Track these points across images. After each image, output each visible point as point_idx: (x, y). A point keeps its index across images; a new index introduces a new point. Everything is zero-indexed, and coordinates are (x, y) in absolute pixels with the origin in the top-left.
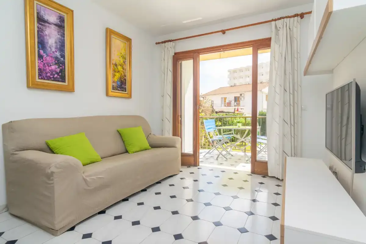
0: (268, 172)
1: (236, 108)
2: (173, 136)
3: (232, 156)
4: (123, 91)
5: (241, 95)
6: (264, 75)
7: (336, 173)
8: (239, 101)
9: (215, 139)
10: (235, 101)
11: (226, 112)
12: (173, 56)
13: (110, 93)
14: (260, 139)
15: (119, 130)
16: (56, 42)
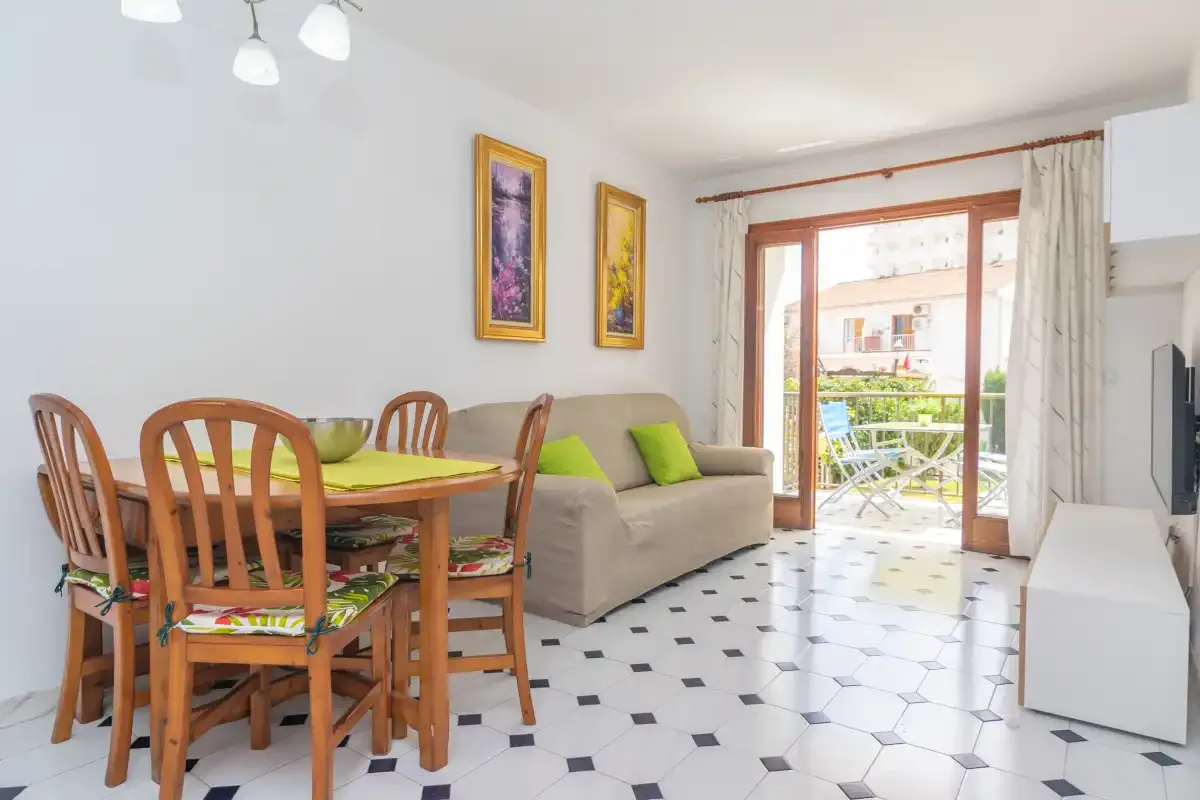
0: (1008, 547)
1: (902, 356)
2: (744, 445)
3: (902, 509)
4: (626, 332)
5: (918, 309)
6: (1005, 232)
7: (1177, 538)
8: (911, 332)
9: (849, 458)
10: (896, 331)
11: (865, 373)
12: (747, 237)
13: (605, 341)
14: (989, 461)
15: (634, 429)
16: (518, 237)
